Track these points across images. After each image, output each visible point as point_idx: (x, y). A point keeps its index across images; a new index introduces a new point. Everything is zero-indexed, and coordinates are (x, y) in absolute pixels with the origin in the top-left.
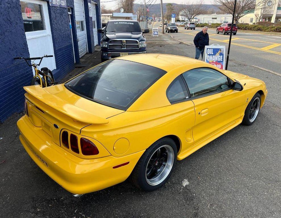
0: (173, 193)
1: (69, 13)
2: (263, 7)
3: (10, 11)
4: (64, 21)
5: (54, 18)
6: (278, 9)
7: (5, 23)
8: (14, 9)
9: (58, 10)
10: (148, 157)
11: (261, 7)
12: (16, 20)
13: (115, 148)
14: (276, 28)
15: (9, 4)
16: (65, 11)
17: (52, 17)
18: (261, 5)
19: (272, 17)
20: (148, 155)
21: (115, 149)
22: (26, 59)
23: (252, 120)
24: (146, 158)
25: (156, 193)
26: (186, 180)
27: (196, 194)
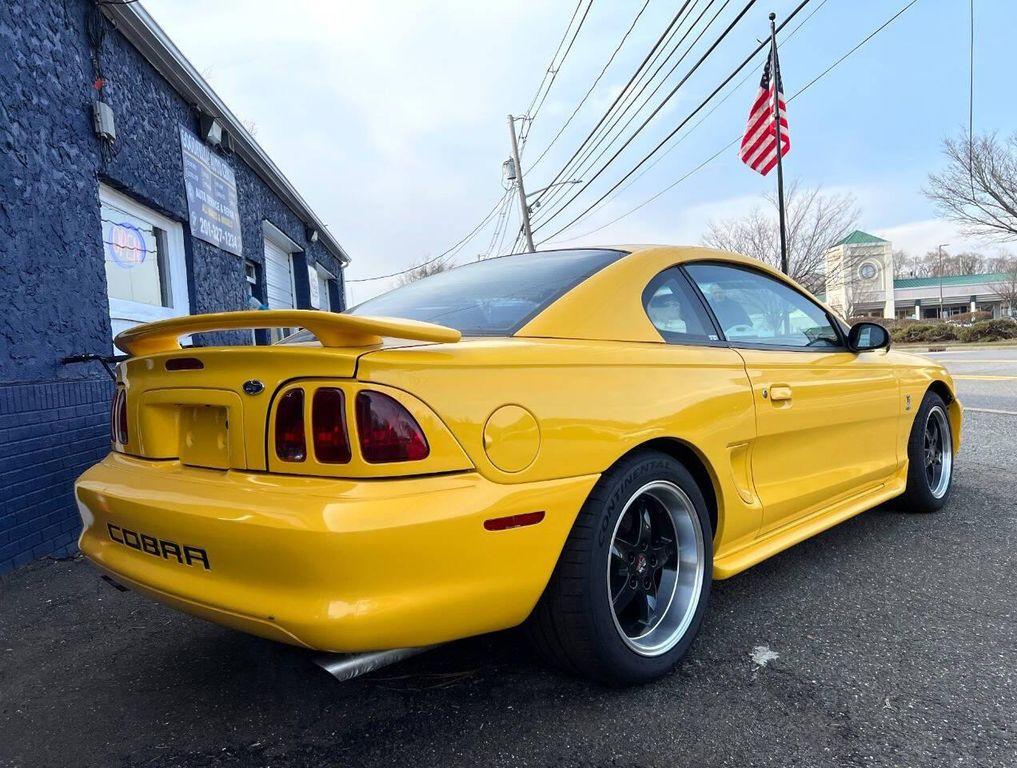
0: (725, 688)
1: (249, 279)
2: (849, 279)
3: (66, 209)
4: (232, 294)
5: (202, 277)
6: (895, 287)
7: (44, 241)
8: (79, 206)
9: (215, 255)
10: (613, 508)
11: (843, 281)
12: (81, 243)
13: (488, 440)
14: (905, 330)
15: (62, 187)
16: (238, 265)
17: (196, 269)
18: (842, 274)
19: (882, 310)
20: (609, 503)
21: (490, 444)
22: (105, 363)
23: (939, 491)
24: (605, 512)
25: (655, 694)
26: (764, 648)
27: (818, 680)
